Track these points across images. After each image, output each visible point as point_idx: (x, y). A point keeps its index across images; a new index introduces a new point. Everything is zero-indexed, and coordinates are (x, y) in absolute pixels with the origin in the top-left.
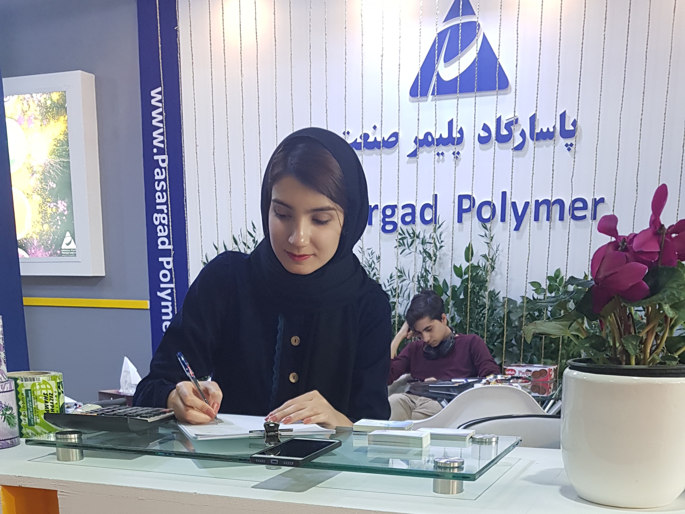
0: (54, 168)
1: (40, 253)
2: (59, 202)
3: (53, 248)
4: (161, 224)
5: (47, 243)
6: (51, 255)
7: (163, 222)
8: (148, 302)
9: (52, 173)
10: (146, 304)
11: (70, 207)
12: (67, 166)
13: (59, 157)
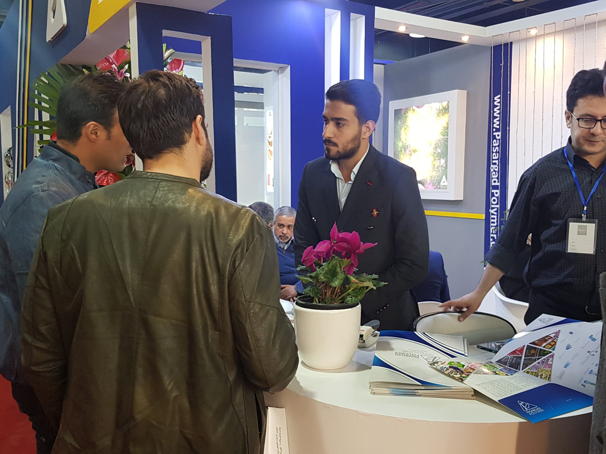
0: (441, 142)
1: (430, 187)
2: (441, 160)
3: (436, 184)
4: (494, 171)
5: (434, 182)
6: (435, 188)
7: (496, 170)
8: (484, 215)
9: (439, 144)
10: (483, 216)
11: (446, 162)
12: (446, 141)
13: (443, 136)
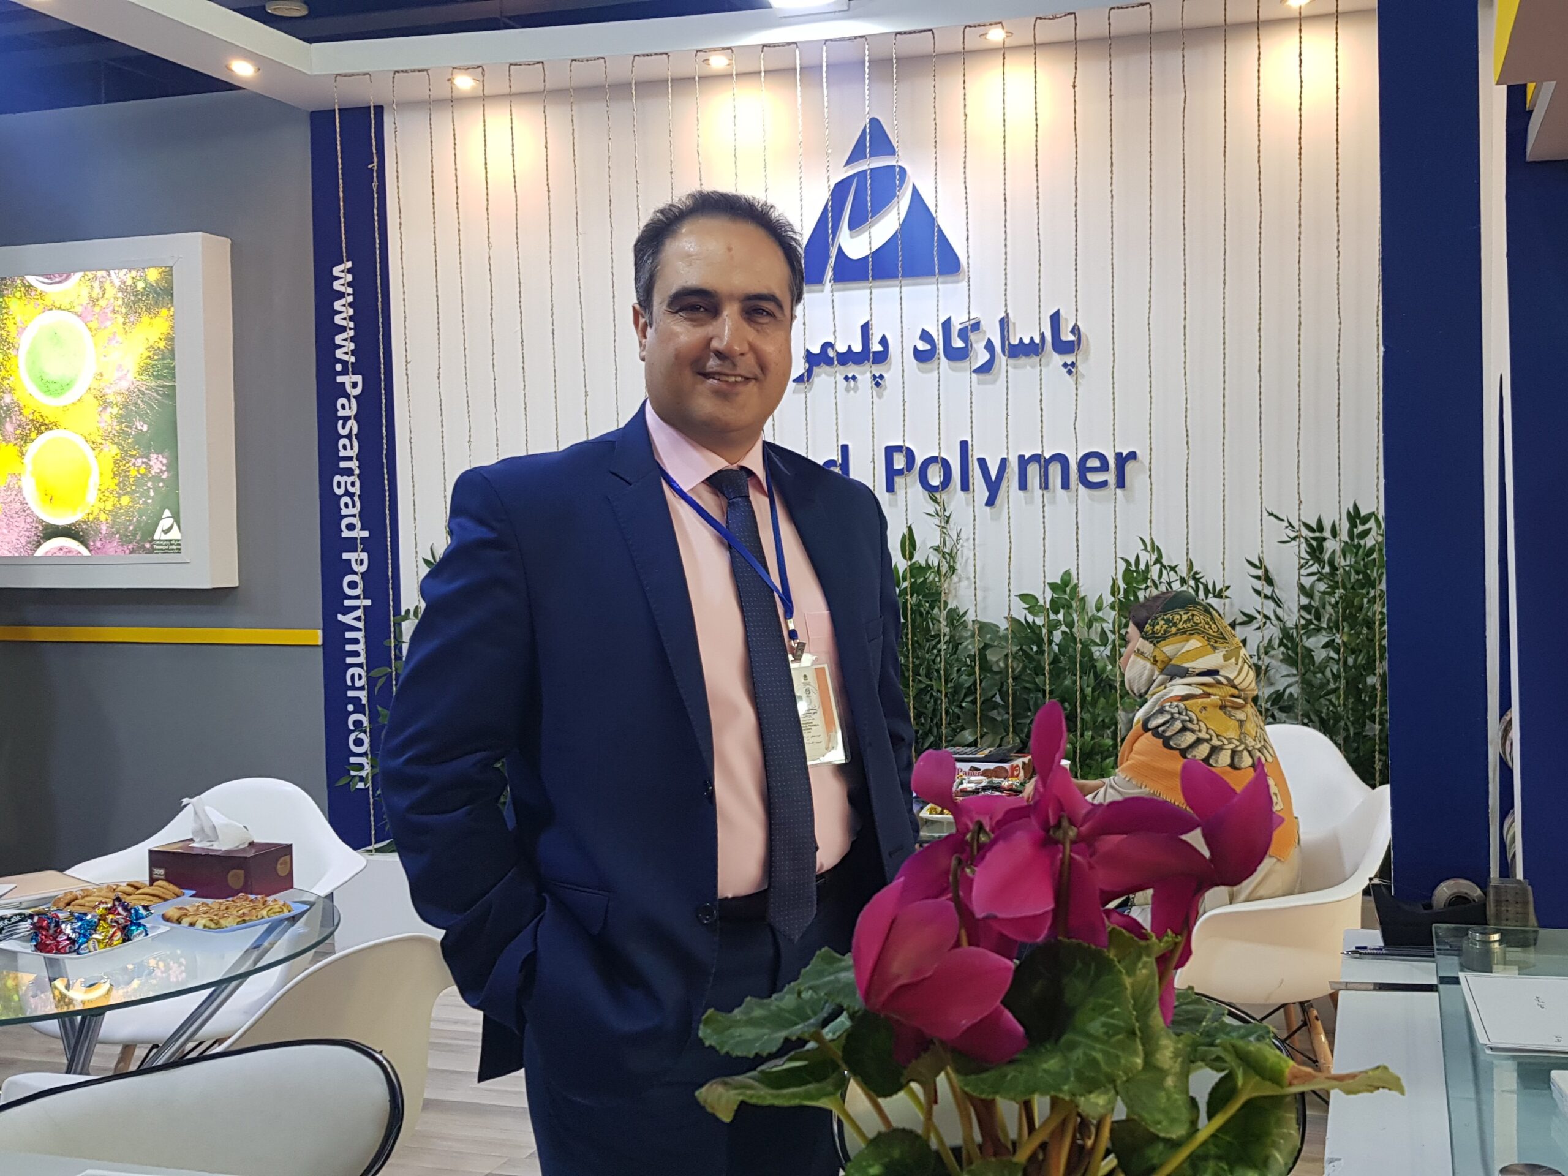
0: (146, 398)
1: (113, 549)
2: (153, 456)
3: (138, 538)
4: (347, 493)
5: (126, 530)
6: (132, 552)
7: (351, 490)
8: (320, 632)
9: (142, 405)
10: (316, 637)
11: (173, 465)
12: (171, 393)
13: (157, 377)
